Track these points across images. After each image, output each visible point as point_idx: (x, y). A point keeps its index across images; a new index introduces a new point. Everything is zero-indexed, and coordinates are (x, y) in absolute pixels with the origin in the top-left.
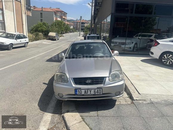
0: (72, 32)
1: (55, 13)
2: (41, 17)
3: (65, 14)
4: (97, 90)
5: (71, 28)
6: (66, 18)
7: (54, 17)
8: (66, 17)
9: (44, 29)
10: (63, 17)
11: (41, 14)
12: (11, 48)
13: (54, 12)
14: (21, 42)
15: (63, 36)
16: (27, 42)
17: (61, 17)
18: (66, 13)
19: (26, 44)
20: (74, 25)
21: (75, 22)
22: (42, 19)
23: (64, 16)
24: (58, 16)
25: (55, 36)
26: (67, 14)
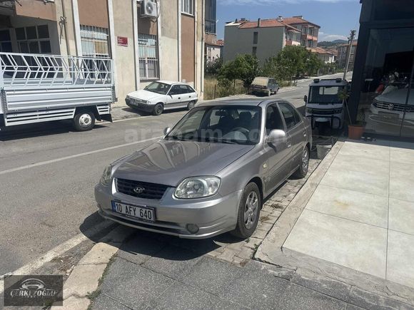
0: (327, 74)
1: (288, 30)
2: (255, 42)
3: (314, 29)
4: (144, 210)
5: (326, 62)
6: (315, 39)
7: (285, 40)
8: (317, 36)
9: (246, 71)
10: (309, 37)
11: (256, 34)
12: (160, 111)
13: (286, 27)
14: (179, 101)
15: (295, 85)
16: (192, 101)
17: (302, 38)
18: (317, 26)
19: (192, 104)
20: (339, 53)
21: (343, 47)
22: (255, 45)
23: (311, 34)
24: (294, 36)
25: (266, 84)
26: (319, 27)
